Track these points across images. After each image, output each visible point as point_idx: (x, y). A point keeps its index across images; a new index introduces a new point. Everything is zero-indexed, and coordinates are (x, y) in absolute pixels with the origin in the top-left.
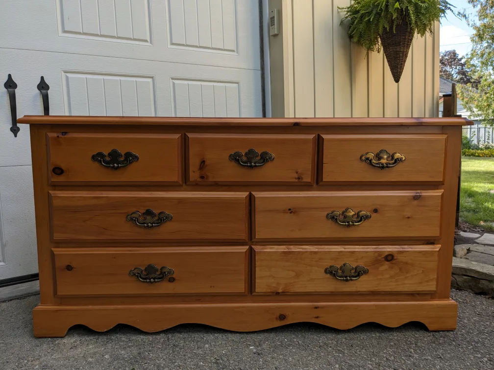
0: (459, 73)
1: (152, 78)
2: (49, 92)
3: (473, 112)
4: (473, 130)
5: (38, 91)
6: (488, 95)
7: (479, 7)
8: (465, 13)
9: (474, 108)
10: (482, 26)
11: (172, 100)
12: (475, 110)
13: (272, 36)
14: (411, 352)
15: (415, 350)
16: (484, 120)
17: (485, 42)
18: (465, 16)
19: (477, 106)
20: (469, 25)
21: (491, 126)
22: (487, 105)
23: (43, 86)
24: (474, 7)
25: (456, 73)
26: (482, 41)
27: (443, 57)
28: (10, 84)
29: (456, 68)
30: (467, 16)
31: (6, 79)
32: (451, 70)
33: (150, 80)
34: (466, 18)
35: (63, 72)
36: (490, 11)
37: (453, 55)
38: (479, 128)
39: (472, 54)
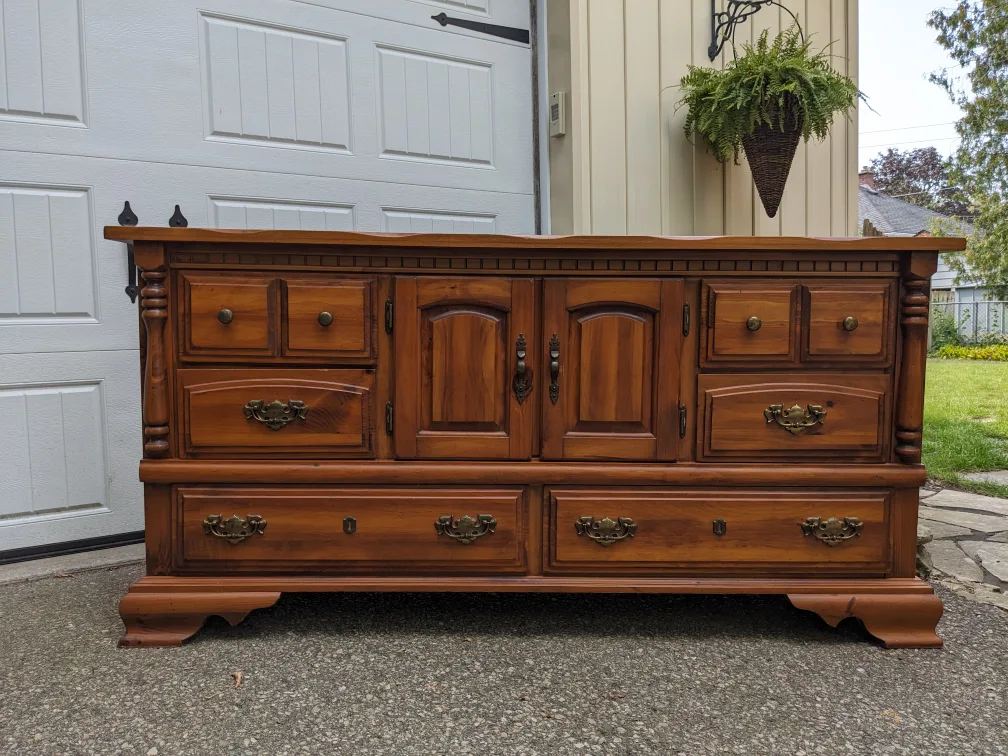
0: (942, 193)
1: (351, 207)
3: (964, 271)
4: (964, 308)
6: (992, 238)
7: (973, 65)
8: (945, 77)
9: (965, 265)
10: (979, 103)
12: (967, 267)
13: (554, 137)
16: (985, 288)
17: (985, 134)
18: (945, 83)
19: (969, 262)
20: (953, 100)
21: (1000, 299)
22: (991, 258)
23: (178, 222)
24: (963, 65)
25: (938, 194)
26: (979, 131)
27: (909, 161)
29: (937, 184)
30: (949, 83)
32: (927, 186)
34: (947, 87)
36: (995, 72)
37: (930, 157)
38: (977, 304)
39: (959, 158)
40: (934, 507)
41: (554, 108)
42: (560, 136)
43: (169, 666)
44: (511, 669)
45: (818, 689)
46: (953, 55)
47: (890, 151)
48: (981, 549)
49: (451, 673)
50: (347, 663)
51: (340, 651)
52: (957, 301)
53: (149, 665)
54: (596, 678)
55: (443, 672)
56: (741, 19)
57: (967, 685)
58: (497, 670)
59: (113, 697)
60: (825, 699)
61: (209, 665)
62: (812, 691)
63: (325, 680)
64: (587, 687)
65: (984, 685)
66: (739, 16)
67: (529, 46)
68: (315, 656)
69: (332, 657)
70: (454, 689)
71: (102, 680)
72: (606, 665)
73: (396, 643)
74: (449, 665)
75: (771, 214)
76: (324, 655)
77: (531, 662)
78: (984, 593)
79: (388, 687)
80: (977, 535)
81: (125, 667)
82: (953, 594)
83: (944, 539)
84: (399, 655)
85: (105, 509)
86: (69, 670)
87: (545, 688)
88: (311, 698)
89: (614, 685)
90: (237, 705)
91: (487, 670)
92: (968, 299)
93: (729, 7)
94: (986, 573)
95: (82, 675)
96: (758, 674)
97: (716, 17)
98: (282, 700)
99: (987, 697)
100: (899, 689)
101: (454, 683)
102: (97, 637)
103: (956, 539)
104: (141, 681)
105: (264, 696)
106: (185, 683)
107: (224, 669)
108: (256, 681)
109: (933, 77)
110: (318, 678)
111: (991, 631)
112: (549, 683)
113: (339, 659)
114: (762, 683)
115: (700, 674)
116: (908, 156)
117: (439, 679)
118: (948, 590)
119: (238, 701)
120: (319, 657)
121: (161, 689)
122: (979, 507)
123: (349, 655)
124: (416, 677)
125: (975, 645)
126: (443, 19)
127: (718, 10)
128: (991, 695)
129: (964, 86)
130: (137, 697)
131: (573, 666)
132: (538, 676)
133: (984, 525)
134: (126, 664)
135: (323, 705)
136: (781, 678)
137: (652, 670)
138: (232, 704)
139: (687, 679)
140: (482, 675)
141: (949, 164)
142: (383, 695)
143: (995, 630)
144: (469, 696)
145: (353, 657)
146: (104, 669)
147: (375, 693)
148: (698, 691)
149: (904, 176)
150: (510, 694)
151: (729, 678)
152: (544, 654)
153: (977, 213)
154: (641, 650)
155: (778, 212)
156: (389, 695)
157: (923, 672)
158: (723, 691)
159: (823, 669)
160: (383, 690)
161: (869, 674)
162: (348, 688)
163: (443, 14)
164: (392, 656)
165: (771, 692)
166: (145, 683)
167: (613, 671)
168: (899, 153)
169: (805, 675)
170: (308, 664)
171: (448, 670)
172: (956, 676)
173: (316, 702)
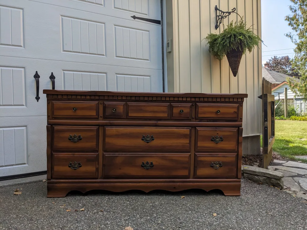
0: (290, 70)
1: (106, 73)
2: (55, 80)
3: (297, 93)
4: (297, 105)
5: (50, 80)
6: (305, 83)
7: (299, 32)
8: (290, 35)
9: (297, 91)
10: (300, 43)
11: (116, 84)
13: (168, 52)
14: (228, 208)
15: (230, 207)
16: (304, 98)
17: (303, 52)
18: (290, 36)
19: (299, 90)
20: (293, 42)
22: (305, 89)
23: (52, 77)
24: (296, 31)
26: (300, 51)
27: (280, 60)
28: (37, 76)
29: (289, 67)
30: (292, 37)
31: (35, 73)
32: (286, 68)
33: (105, 74)
34: (291, 38)
35: (62, 71)
36: (305, 33)
37: (287, 59)
38: (301, 103)
39: (295, 59)
40: (286, 166)
41: (168, 44)
42: (170, 52)
43: (41, 215)
44: (149, 217)
45: (245, 225)
46: (293, 29)
47: (275, 57)
48: (301, 180)
49: (129, 218)
50: (97, 215)
51: (95, 211)
52: (295, 102)
53: (34, 215)
54: (175, 221)
55: (127, 218)
56: (225, 17)
57: (292, 225)
58: (144, 218)
59: (22, 224)
60: (247, 228)
61: (53, 215)
62: (243, 226)
63: (89, 220)
64: (172, 223)
65: (298, 224)
66: (225, 16)
67: (161, 25)
68: (87, 213)
69: (92, 213)
70: (130, 224)
71: (19, 219)
72: (179, 216)
73: (113, 208)
74: (129, 216)
75: (235, 76)
76: (90, 212)
77: (155, 215)
78: (300, 195)
79: (109, 223)
80: (299, 176)
81: (27, 215)
82: (290, 194)
83: (289, 177)
84: (114, 212)
85: (27, 165)
86: (10, 216)
87: (159, 224)
88: (84, 226)
89: (181, 223)
90: (61, 228)
91: (141, 218)
92: (299, 102)
93: (221, 14)
94: (301, 188)
95: (13, 217)
96: (227, 220)
97: (217, 17)
98: (75, 226)
99: (299, 228)
100: (271, 225)
101: (130, 222)
102: (20, 205)
103: (293, 177)
104: (31, 220)
105: (69, 225)
106: (45, 220)
107: (58, 216)
108: (68, 220)
109: (287, 35)
110: (87, 219)
111: (301, 207)
112: (160, 222)
113: (95, 213)
114: (227, 223)
115: (208, 220)
116: (280, 59)
117: (125, 220)
118: (288, 193)
119: (61, 227)
120: (88, 213)
121: (37, 222)
122: (300, 166)
123: (98, 212)
124: (118, 219)
125: (296, 211)
126: (134, 17)
127: (218, 15)
128: (300, 228)
129: (296, 38)
130: (30, 225)
131: (168, 217)
132: (157, 220)
133: (302, 172)
134: (28, 214)
135: (88, 228)
136: (234, 221)
137: (193, 218)
138: (59, 228)
139: (204, 221)
140: (139, 219)
141: (292, 61)
142: (107, 226)
143: (302, 206)
144: (134, 226)
145: (99, 213)
146: (20, 216)
147: (105, 225)
148: (207, 225)
149: (279, 64)
150: (147, 226)
151: (217, 221)
152: (159, 213)
153: (301, 76)
154: (190, 212)
155: (237, 75)
156: (109, 225)
157: (279, 220)
158: (215, 225)
159: (247, 219)
160: (107, 224)
161: (262, 220)
162: (96, 223)
163: (134, 16)
164: (112, 213)
165: (230, 226)
166: (33, 220)
167: (181, 218)
168: (277, 57)
169: (242, 220)
170: (85, 215)
171: (129, 217)
172: (289, 221)
173: (86, 227)
